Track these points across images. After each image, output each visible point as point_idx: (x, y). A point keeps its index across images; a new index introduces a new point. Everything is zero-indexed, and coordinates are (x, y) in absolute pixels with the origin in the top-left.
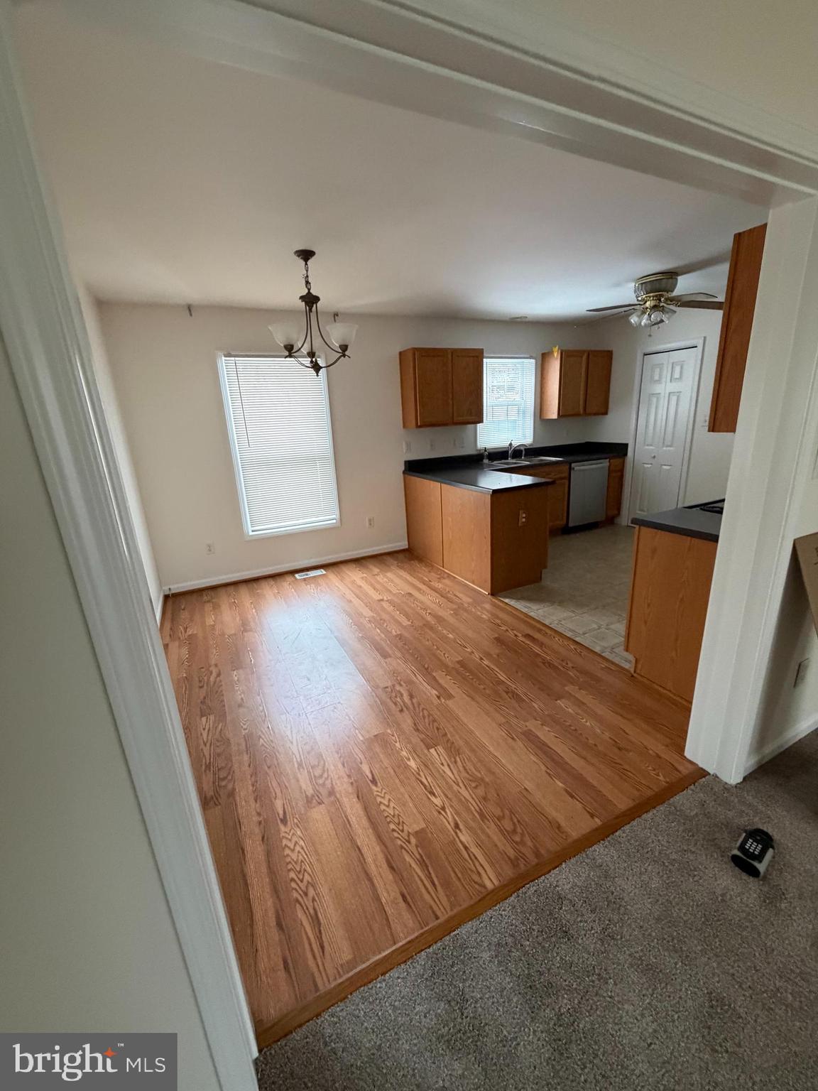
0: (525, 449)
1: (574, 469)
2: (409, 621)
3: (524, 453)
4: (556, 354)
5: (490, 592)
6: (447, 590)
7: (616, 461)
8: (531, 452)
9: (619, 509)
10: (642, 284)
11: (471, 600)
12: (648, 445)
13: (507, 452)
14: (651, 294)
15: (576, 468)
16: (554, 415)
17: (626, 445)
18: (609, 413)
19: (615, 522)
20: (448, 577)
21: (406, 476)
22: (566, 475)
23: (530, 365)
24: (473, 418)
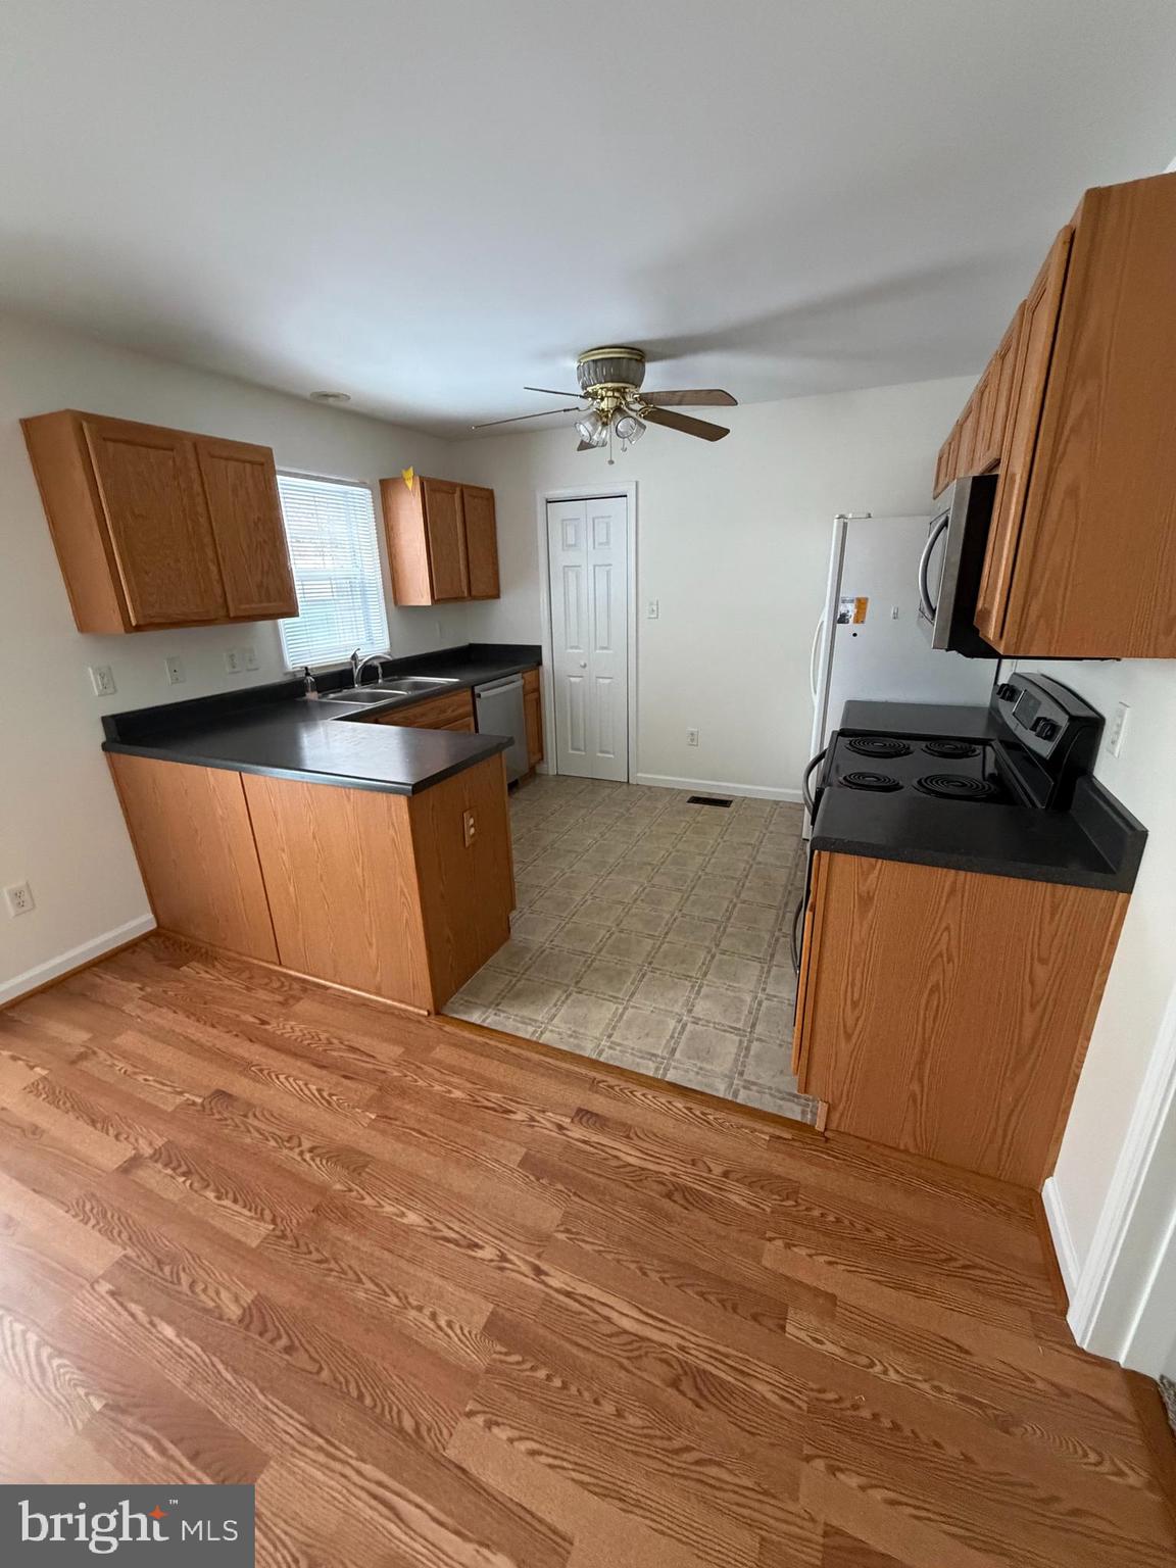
0: (381, 663)
1: (479, 696)
2: (262, 1218)
3: (380, 670)
4: (410, 484)
5: (430, 1007)
6: (323, 1036)
7: (529, 676)
8: (394, 669)
9: (541, 749)
10: (595, 361)
11: (398, 1050)
12: (572, 648)
13: (351, 671)
14: (610, 385)
15: (483, 694)
16: (425, 600)
17: (540, 647)
18: (501, 595)
19: (538, 771)
20: (305, 990)
21: (114, 755)
22: (469, 708)
23: (363, 499)
24: (273, 606)
